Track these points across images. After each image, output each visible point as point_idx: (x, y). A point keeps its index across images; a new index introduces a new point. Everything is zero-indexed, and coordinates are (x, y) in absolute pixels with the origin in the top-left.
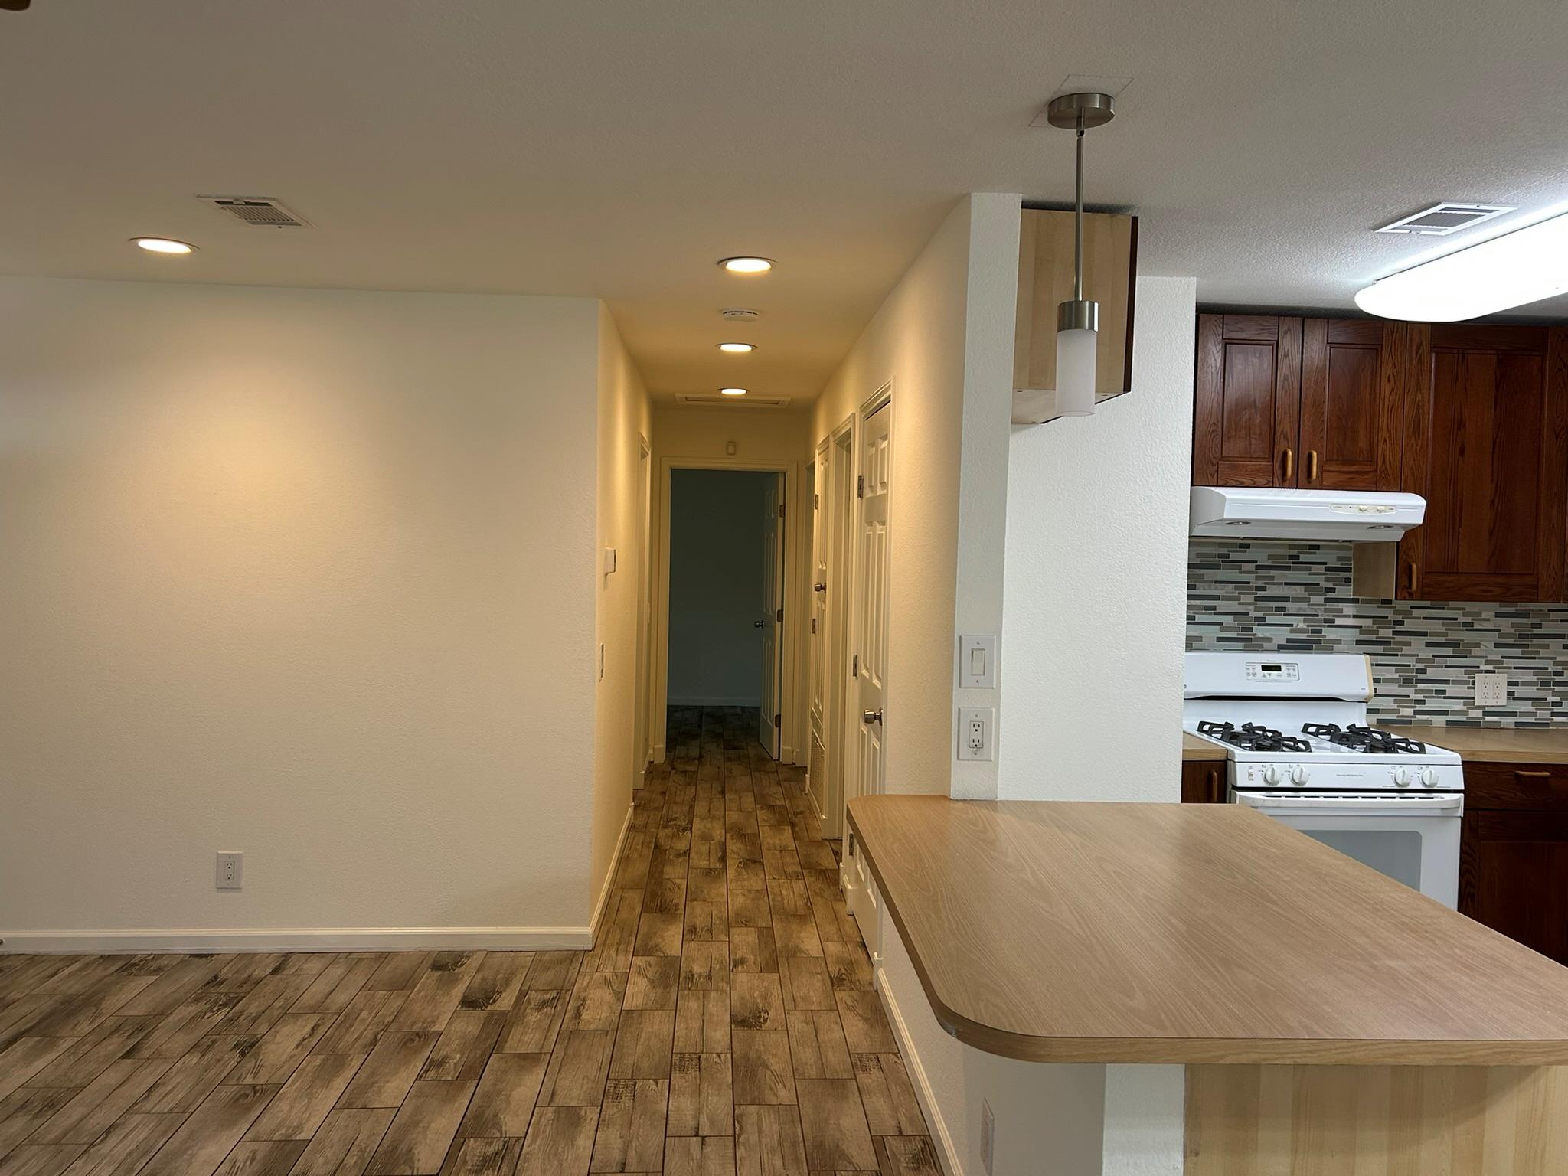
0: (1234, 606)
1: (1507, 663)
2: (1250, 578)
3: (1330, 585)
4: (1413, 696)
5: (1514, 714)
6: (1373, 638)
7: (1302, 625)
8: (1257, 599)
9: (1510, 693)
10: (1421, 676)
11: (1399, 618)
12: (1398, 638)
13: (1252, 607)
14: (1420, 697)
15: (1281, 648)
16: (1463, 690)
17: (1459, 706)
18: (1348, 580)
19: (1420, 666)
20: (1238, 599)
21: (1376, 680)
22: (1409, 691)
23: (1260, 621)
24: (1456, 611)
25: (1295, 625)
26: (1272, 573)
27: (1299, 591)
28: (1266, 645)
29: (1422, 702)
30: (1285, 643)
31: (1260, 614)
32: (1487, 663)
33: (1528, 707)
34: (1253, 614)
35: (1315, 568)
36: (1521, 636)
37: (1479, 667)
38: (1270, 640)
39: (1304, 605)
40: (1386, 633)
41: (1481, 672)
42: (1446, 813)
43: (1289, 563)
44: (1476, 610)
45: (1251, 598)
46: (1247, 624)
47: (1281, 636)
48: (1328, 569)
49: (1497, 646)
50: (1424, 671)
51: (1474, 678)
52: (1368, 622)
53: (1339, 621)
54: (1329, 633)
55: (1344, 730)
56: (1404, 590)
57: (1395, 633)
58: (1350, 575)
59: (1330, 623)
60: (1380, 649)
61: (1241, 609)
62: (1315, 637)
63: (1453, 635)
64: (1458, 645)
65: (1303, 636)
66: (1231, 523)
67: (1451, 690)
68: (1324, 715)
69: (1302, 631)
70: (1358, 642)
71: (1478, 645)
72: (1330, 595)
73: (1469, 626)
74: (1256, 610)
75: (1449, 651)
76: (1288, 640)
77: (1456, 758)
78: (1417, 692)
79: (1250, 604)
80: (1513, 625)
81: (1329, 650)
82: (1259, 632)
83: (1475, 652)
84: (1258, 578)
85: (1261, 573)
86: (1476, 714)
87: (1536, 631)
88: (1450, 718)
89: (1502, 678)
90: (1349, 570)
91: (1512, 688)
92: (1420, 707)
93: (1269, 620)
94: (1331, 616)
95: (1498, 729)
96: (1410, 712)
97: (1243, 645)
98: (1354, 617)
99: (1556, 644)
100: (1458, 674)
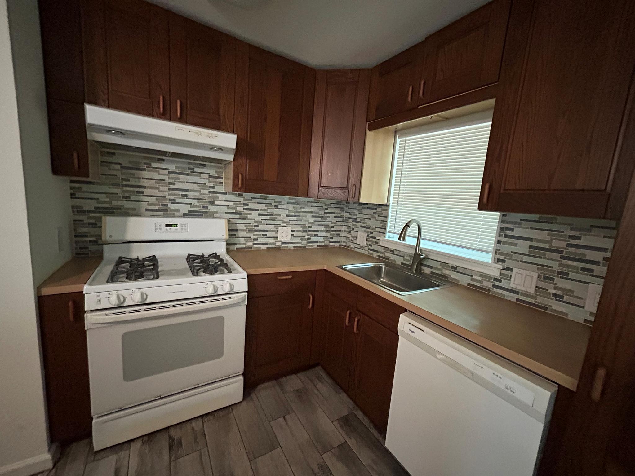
0: (156, 192)
1: (291, 223)
2: (166, 177)
3: (212, 185)
4: (253, 237)
5: (293, 243)
6: (234, 211)
7: (197, 204)
8: (170, 189)
9: (292, 235)
10: (256, 228)
11: (246, 202)
12: (246, 212)
13: (167, 194)
14: (256, 237)
15: (185, 215)
16: (273, 234)
17: (272, 240)
18: (221, 183)
19: (256, 224)
20: (158, 188)
21: (229, 230)
22: (251, 235)
23: (173, 201)
24: (272, 199)
25: (193, 204)
26: (179, 176)
27: (195, 187)
28: (177, 214)
29: (257, 240)
30: (187, 212)
31: (172, 198)
32: (284, 223)
33: (298, 240)
34: (168, 197)
36: (297, 212)
37: (280, 224)
38: (178, 211)
39: (198, 194)
40: (240, 209)
41: (281, 226)
43: (188, 172)
44: (280, 200)
45: (166, 189)
46: (165, 202)
47: (185, 209)
48: (210, 177)
49: (287, 216)
50: (257, 226)
51: (278, 229)
52: (231, 204)
53: (216, 203)
54: (211, 208)
56: (236, 187)
57: (244, 209)
58: (223, 181)
59: (212, 203)
60: (234, 216)
61: (161, 194)
62: (203, 210)
63: (269, 211)
64: (271, 215)
65: (198, 209)
67: (268, 234)
69: (196, 207)
70: (227, 213)
71: (280, 215)
72: (212, 190)
73: (276, 207)
74: (169, 195)
75: (268, 217)
76: (189, 211)
77: (246, 273)
78: (254, 235)
79: (165, 191)
80: (294, 207)
81: (212, 217)
82: (172, 206)
83: (278, 218)
84: (170, 178)
85: (171, 175)
86: (278, 244)
87: (302, 210)
88: (268, 246)
89: (289, 229)
90: (222, 178)
91: (293, 233)
92: (256, 242)
93: (178, 200)
94: (212, 200)
95: (287, 249)
96: (250, 244)
97: (161, 213)
98: (225, 201)
99: (309, 215)
100: (271, 227)
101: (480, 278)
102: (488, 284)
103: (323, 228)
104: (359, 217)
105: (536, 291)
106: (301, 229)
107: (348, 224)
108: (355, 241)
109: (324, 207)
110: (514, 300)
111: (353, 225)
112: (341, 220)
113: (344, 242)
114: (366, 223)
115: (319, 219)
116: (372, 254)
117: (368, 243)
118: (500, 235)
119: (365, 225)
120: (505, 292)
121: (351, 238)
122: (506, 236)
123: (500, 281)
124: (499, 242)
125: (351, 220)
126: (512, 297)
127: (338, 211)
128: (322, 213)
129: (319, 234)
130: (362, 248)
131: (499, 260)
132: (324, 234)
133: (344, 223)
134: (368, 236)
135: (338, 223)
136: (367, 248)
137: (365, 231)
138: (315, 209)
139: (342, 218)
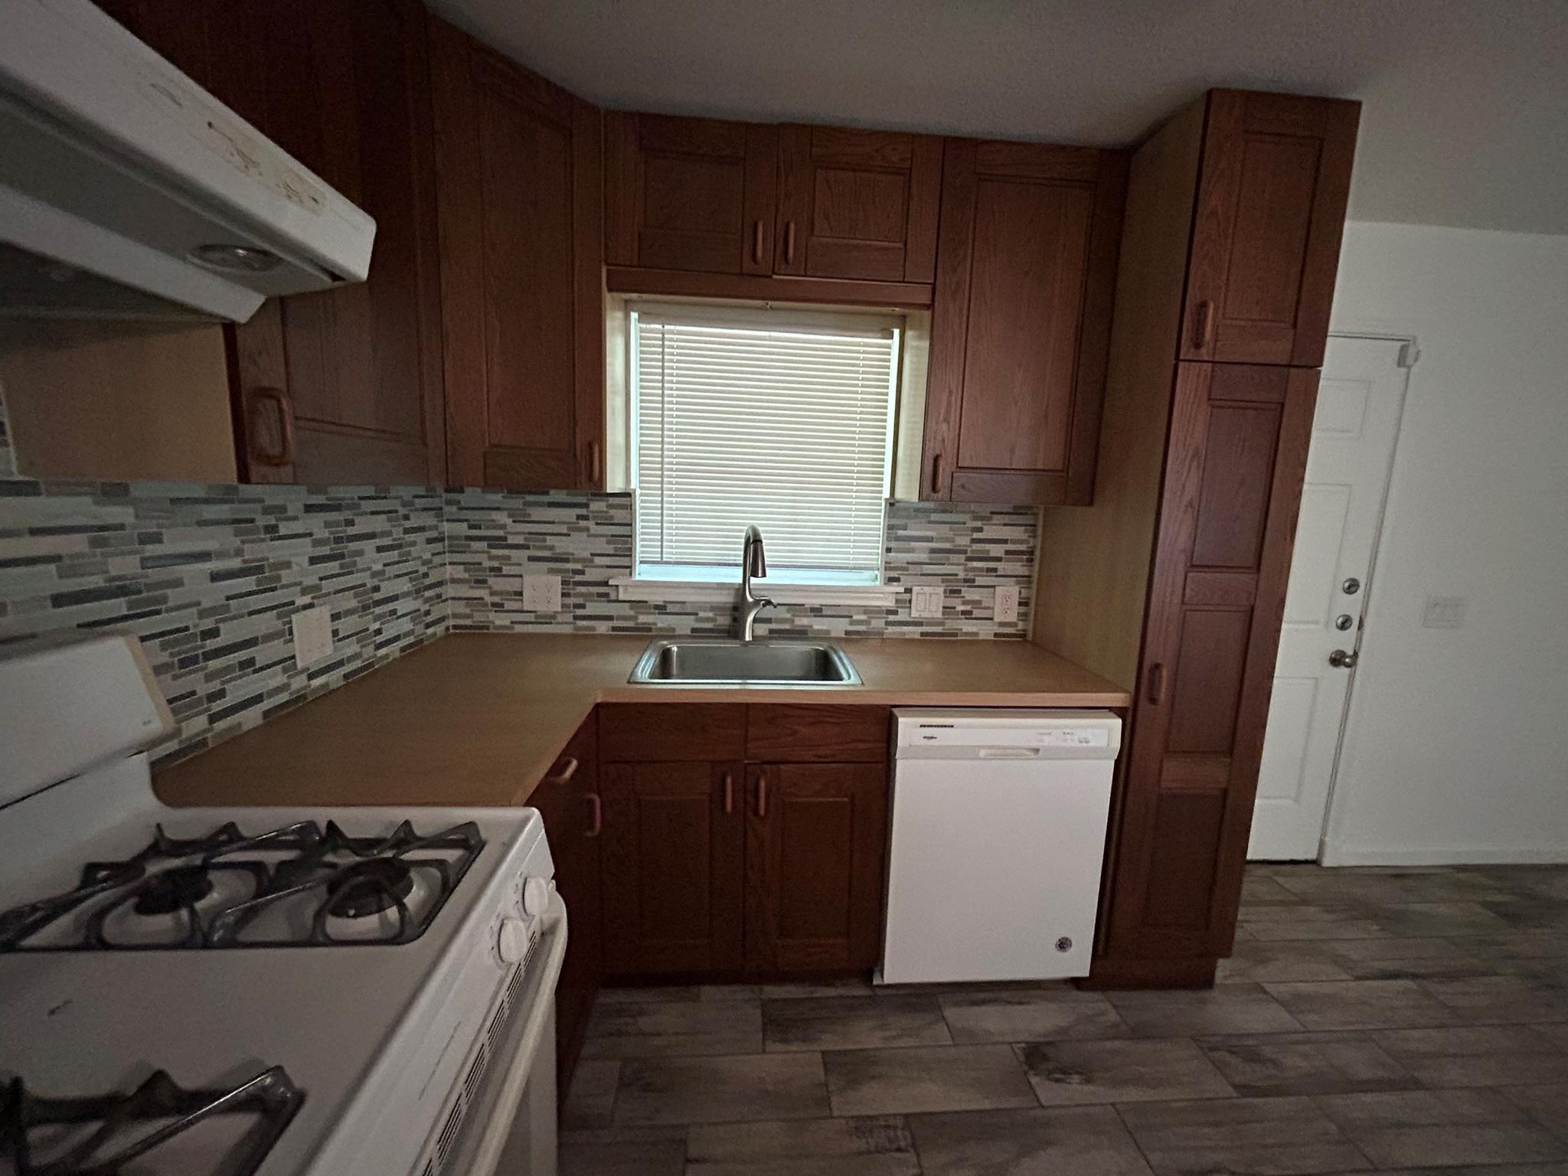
1: (328, 586)
4: (203, 689)
5: (341, 663)
9: (335, 633)
10: (211, 644)
11: (152, 526)
12: (155, 575)
14: (215, 685)
16: (275, 650)
17: (275, 678)
19: (208, 624)
29: (221, 694)
32: (304, 592)
33: (351, 647)
36: (338, 540)
37: (293, 603)
40: (125, 566)
41: (297, 610)
44: (279, 501)
49: (313, 560)
50: (215, 632)
51: (290, 622)
57: (145, 563)
63: (252, 551)
64: (259, 570)
67: (261, 655)
70: (59, 600)
71: (288, 565)
73: (272, 531)
75: (249, 583)
78: (209, 678)
80: (327, 524)
83: (285, 576)
86: (299, 682)
87: (348, 530)
88: (266, 705)
89: (323, 612)
91: (338, 624)
92: (218, 706)
95: (327, 694)
96: (199, 724)
98: (35, 532)
99: (369, 546)
100: (267, 623)
101: (863, 617)
102: (878, 624)
103: (404, 585)
104: (516, 531)
105: (943, 614)
106: (353, 603)
107: (470, 557)
108: (511, 606)
109: (402, 511)
110: (918, 637)
111: (491, 558)
112: (444, 546)
113: (455, 616)
114: (551, 548)
115: (395, 555)
116: (594, 629)
117: (571, 601)
118: (889, 539)
119: (547, 553)
120: (905, 629)
121: (490, 599)
122: (898, 539)
123: (895, 613)
124: (889, 550)
125: (480, 546)
126: (914, 633)
127: (429, 519)
128: (398, 533)
129: (402, 606)
130: (549, 619)
131: (891, 580)
132: (410, 604)
133: (448, 558)
134: (564, 583)
135: (437, 560)
136: (569, 618)
137: (551, 571)
138: (379, 523)
139: (442, 540)
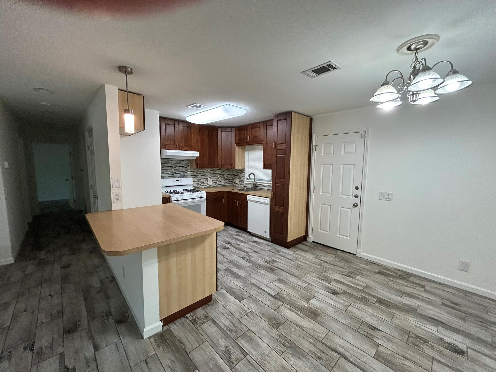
0: (171, 171)
1: (212, 177)
2: (173, 166)
3: (186, 167)
4: (199, 184)
5: (213, 185)
6: (193, 175)
7: (182, 173)
8: (175, 169)
9: (212, 182)
10: (200, 180)
11: (197, 171)
12: (197, 175)
15: (179, 177)
16: (206, 182)
17: (206, 184)
18: (189, 166)
20: (171, 169)
21: (194, 181)
22: (199, 183)
23: (175, 173)
24: (205, 170)
26: (177, 165)
27: (181, 168)
28: (177, 177)
29: (201, 184)
31: (175, 172)
32: (209, 178)
33: (215, 184)
34: (174, 172)
35: (183, 164)
36: (214, 173)
38: (177, 176)
39: (182, 170)
40: (195, 174)
42: (204, 201)
43: (179, 163)
44: (207, 170)
45: (173, 169)
46: (173, 173)
47: (179, 175)
48: (186, 164)
49: (210, 175)
50: (201, 180)
52: (192, 172)
53: (188, 172)
54: (186, 174)
55: (189, 190)
56: (197, 167)
58: (189, 165)
59: (186, 173)
60: (194, 176)
62: (184, 175)
63: (204, 174)
64: (205, 175)
65: (182, 175)
66: (168, 156)
67: (205, 182)
68: (186, 188)
70: (191, 176)
71: (208, 175)
72: (186, 168)
73: (206, 172)
74: (174, 171)
75: (204, 176)
77: (205, 192)
78: (200, 183)
80: (212, 172)
81: (187, 177)
82: (175, 175)
84: (174, 166)
85: (175, 165)
86: (208, 185)
87: (215, 173)
88: (205, 186)
89: (211, 180)
92: (200, 185)
93: (177, 173)
94: (186, 172)
95: (211, 187)
96: (199, 186)
97: (172, 177)
98: (190, 172)
99: (218, 174)
100: (205, 180)
103: (223, 179)
104: (236, 174)
106: (215, 180)
107: (232, 177)
108: (235, 183)
109: (223, 171)
111: (234, 177)
112: (229, 175)
113: (231, 184)
115: (221, 175)
117: (240, 182)
119: (238, 176)
121: (234, 182)
125: (233, 175)
127: (228, 172)
128: (222, 173)
129: (222, 181)
130: (238, 185)
132: (224, 181)
133: (231, 176)
135: (229, 177)
137: (239, 179)
138: (220, 172)
139: (230, 174)
